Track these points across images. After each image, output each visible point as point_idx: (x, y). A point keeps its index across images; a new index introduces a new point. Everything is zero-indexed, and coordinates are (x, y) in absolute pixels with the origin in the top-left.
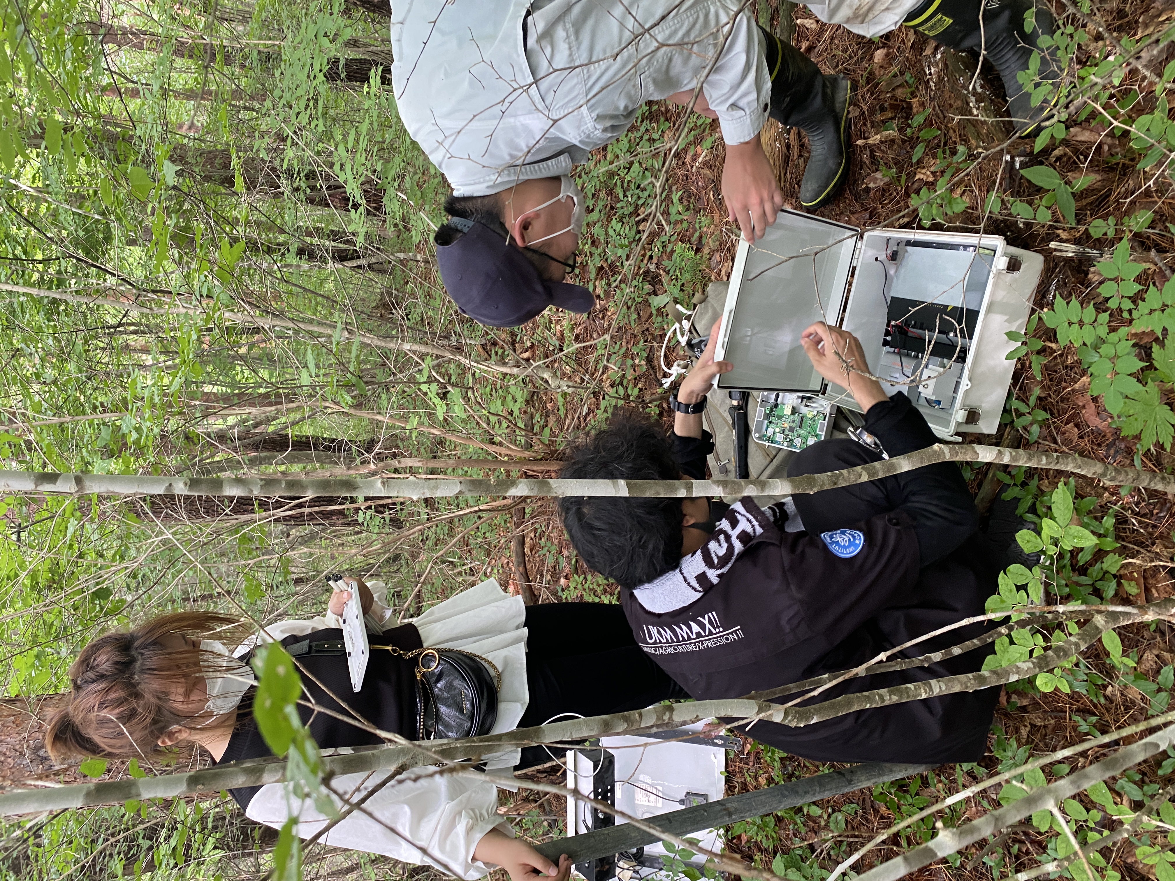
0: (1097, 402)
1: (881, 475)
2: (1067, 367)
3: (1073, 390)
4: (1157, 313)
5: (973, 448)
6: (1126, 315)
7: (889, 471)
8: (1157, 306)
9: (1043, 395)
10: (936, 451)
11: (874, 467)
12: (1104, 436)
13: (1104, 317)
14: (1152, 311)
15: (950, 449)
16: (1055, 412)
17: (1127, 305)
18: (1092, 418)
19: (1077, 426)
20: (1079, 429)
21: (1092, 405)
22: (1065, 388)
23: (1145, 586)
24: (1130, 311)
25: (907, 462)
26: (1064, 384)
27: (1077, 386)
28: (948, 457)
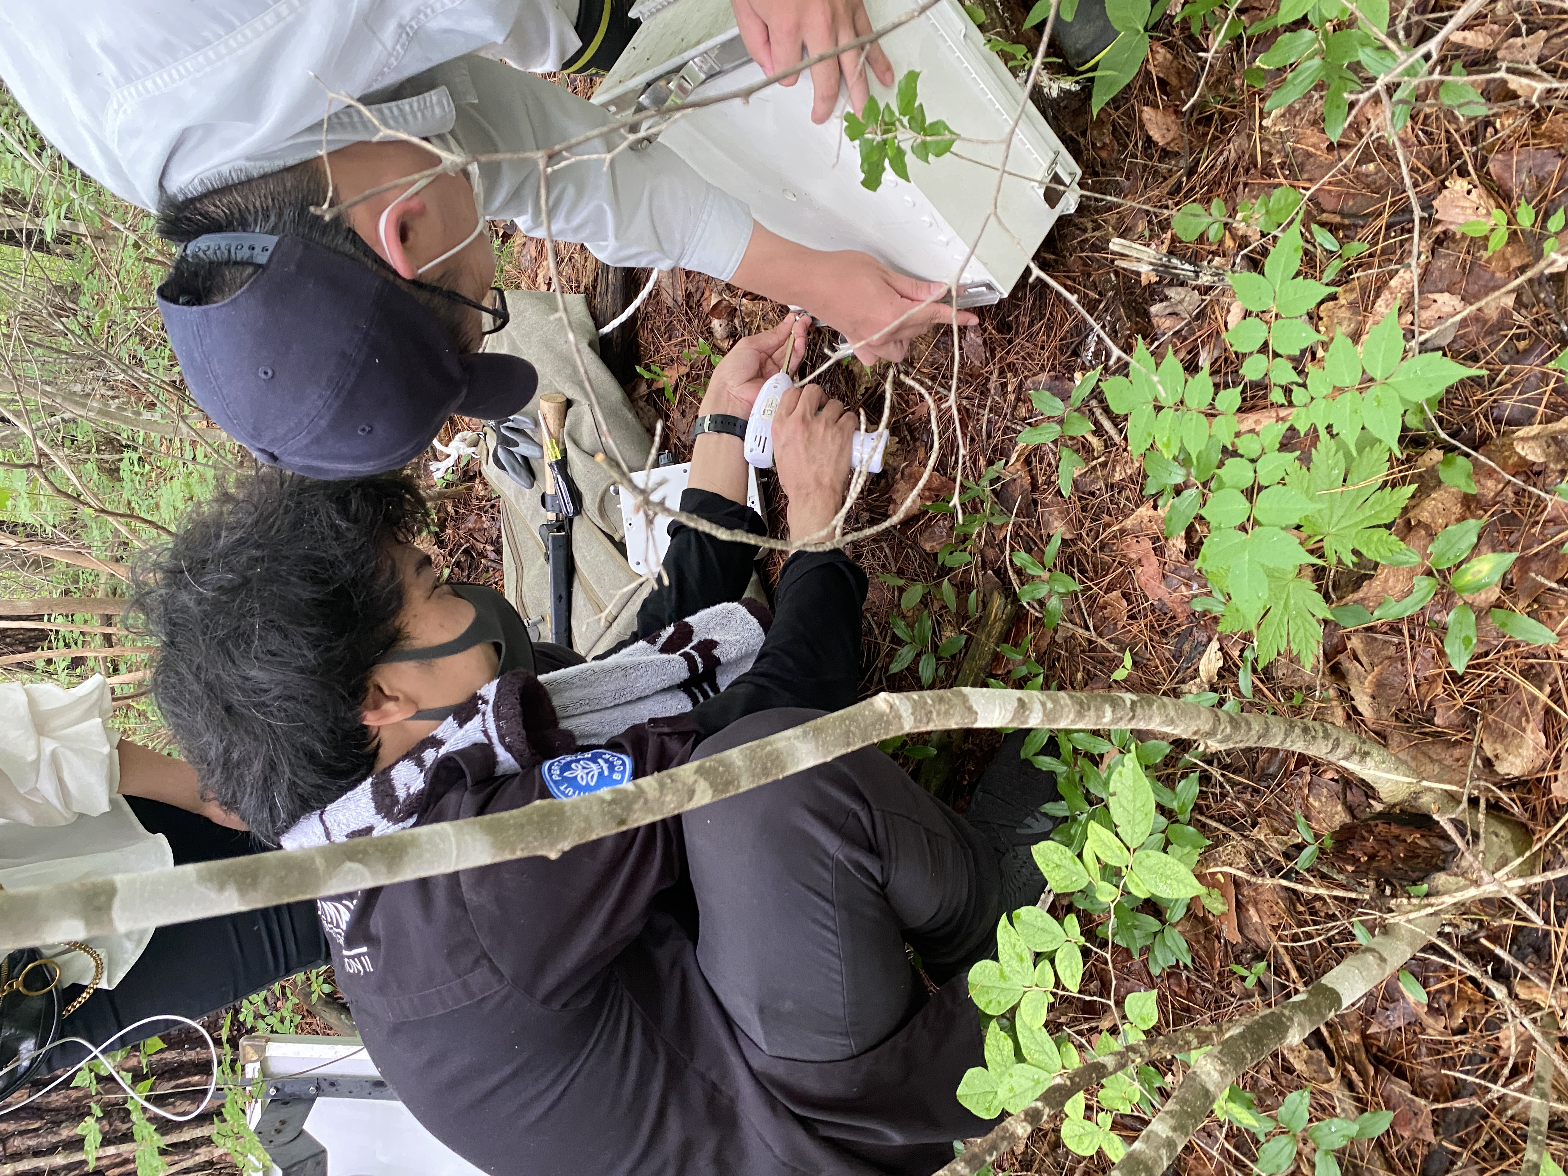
0: (1163, 554)
1: (746, 785)
2: (1112, 486)
3: (1122, 531)
4: (1348, 395)
5: (964, 698)
6: (1277, 396)
7: (766, 772)
8: (1351, 379)
9: (1068, 536)
10: (882, 715)
11: (728, 766)
12: (1173, 618)
13: (1231, 398)
14: (1339, 390)
15: (915, 705)
16: (1089, 567)
17: (1283, 373)
18: (1154, 583)
19: (1125, 595)
20: (1129, 602)
21: (1154, 559)
22: (1108, 525)
23: (1237, 900)
24: (1287, 391)
25: (811, 746)
26: (1106, 518)
27: (1128, 523)
28: (909, 726)
